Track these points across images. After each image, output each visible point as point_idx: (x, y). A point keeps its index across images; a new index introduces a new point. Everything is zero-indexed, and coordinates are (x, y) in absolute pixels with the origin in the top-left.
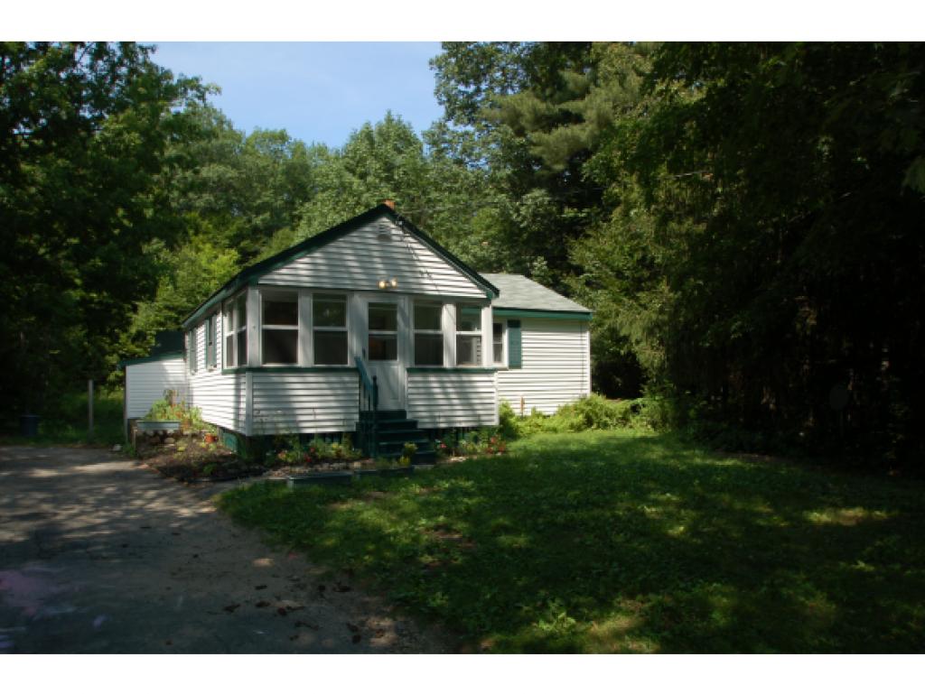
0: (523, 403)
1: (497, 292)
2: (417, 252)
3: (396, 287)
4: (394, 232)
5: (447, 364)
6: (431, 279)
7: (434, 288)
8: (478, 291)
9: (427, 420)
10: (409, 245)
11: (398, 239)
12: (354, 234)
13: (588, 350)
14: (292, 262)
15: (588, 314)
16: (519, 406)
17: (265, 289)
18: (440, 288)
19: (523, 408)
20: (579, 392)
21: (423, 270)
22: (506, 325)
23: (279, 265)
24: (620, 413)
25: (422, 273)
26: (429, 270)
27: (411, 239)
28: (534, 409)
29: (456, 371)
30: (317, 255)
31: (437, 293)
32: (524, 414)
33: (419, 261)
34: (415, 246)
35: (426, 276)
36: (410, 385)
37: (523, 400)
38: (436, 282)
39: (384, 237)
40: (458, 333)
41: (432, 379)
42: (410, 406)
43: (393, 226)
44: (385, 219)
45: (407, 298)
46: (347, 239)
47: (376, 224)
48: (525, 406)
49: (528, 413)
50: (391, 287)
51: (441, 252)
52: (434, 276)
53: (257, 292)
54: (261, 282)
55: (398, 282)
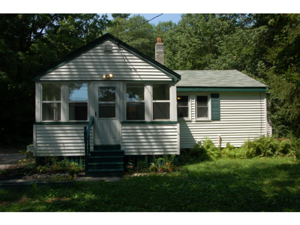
0: (221, 140)
1: (179, 77)
2: (128, 57)
3: (112, 78)
4: (114, 48)
5: (147, 119)
6: (136, 72)
7: (138, 77)
8: (166, 77)
9: (134, 151)
10: (123, 54)
11: (116, 51)
12: (91, 51)
13: (265, 109)
14: (57, 68)
15: (264, 88)
16: (218, 142)
17: (43, 83)
18: (142, 77)
19: (221, 143)
20: (260, 134)
21: (131, 67)
22: (209, 96)
23: (51, 70)
24: (282, 147)
25: (131, 69)
26: (135, 67)
27: (124, 51)
28: (228, 144)
29: (152, 123)
30: (71, 64)
31: (140, 79)
32: (222, 146)
33: (129, 62)
34: (126, 54)
35: (133, 70)
36: (123, 131)
37: (221, 138)
38: (139, 73)
39: (108, 51)
40: (154, 101)
41: (137, 128)
42: (122, 142)
43: (113, 45)
44: (108, 42)
45: (121, 83)
46: (87, 54)
47: (104, 45)
48: (222, 142)
49: (224, 145)
50: (109, 78)
51: (143, 56)
52: (138, 70)
53: (40, 85)
54: (41, 80)
55: (113, 75)
